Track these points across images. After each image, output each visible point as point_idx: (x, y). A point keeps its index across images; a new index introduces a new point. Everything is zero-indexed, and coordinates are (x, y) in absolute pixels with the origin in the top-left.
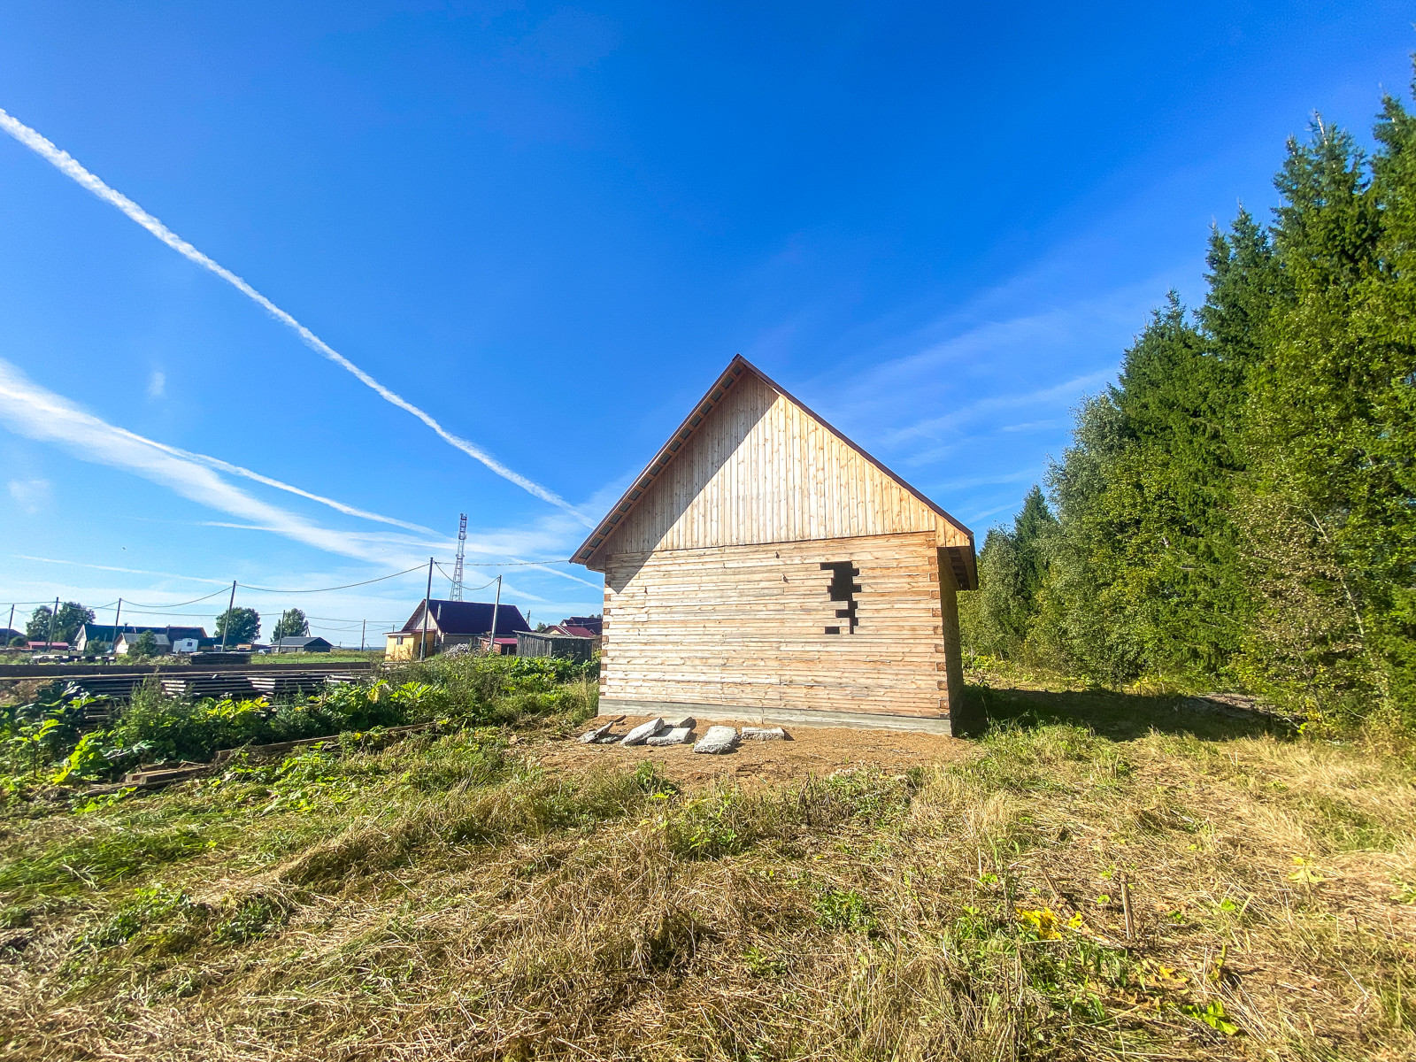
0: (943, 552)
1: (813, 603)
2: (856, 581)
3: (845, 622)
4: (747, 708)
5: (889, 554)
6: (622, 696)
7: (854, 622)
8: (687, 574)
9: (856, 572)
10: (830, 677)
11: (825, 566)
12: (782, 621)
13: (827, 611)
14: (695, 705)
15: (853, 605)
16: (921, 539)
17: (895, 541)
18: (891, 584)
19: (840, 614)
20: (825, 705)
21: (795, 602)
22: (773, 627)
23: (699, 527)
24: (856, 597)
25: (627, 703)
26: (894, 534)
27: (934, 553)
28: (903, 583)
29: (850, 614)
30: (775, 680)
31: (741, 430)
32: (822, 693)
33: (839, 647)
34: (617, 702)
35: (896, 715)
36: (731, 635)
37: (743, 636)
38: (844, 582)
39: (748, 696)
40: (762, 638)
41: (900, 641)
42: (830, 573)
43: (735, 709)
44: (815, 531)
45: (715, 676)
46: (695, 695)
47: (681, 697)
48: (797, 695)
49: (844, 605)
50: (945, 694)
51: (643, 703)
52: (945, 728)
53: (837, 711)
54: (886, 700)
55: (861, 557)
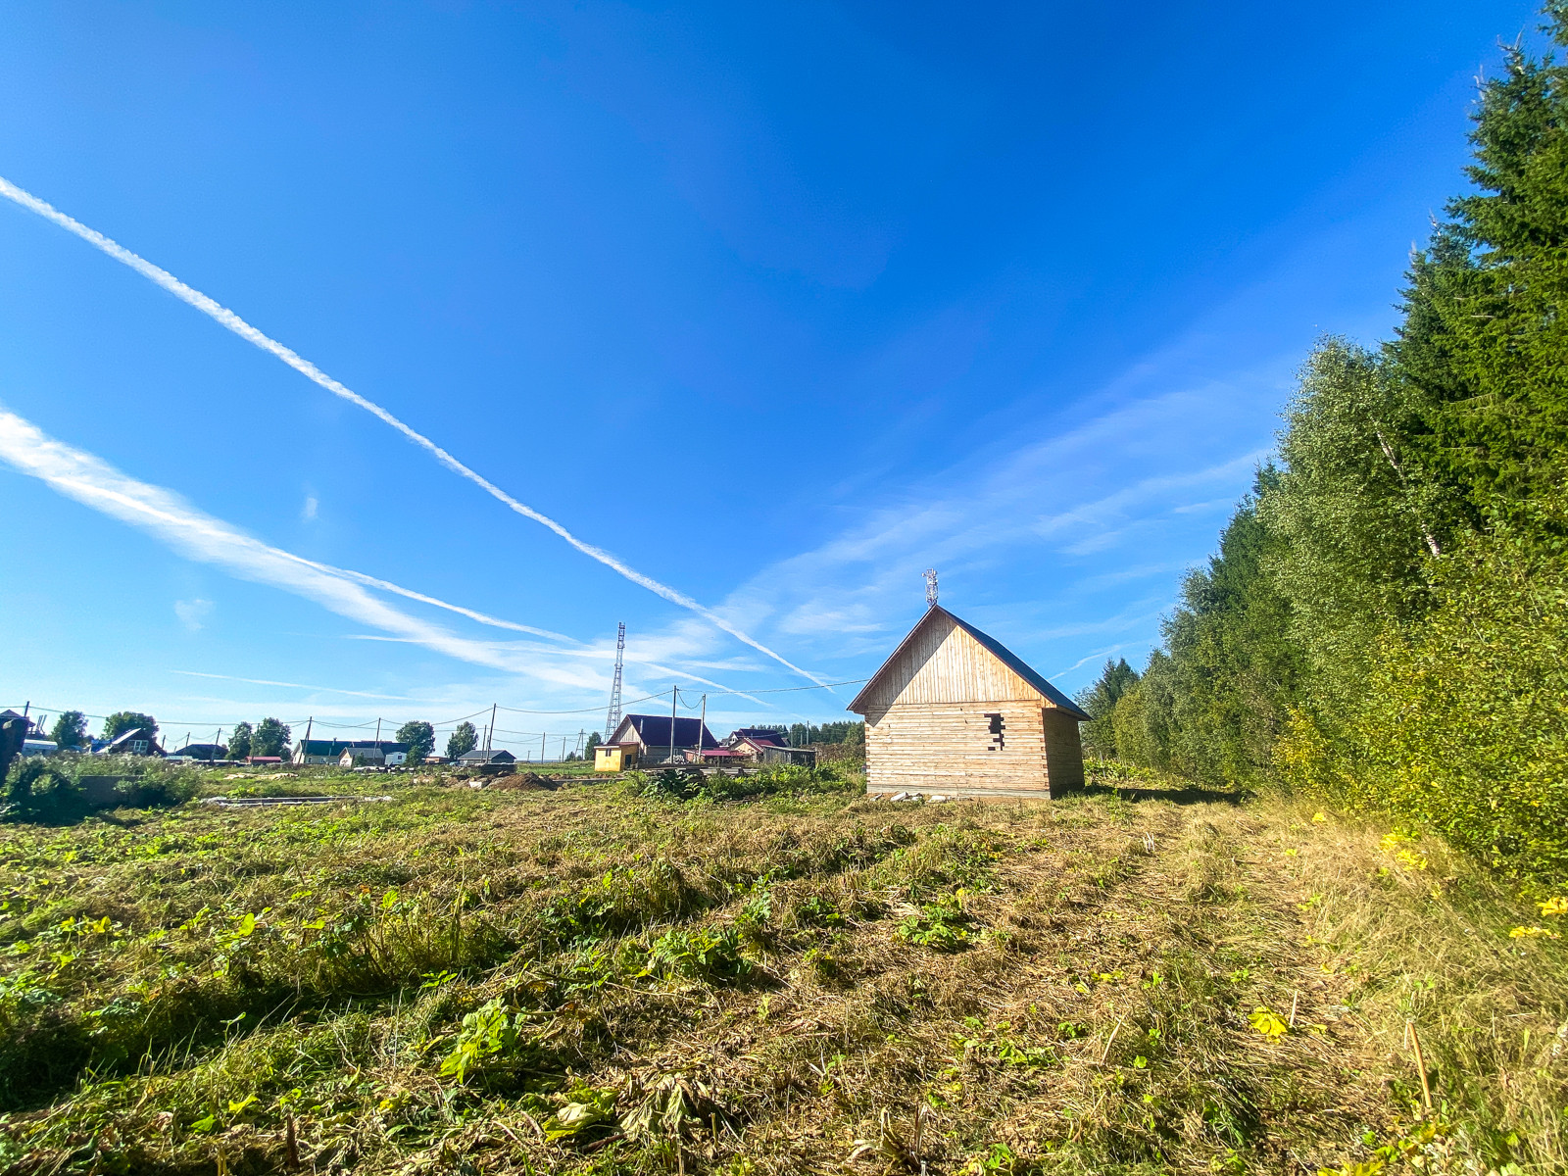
0: (1044, 710)
1: (981, 734)
2: (1002, 724)
3: (998, 744)
4: (949, 788)
5: (1019, 711)
6: (880, 782)
7: (1003, 744)
8: (912, 717)
9: (1003, 719)
10: (992, 772)
11: (986, 716)
12: (966, 743)
13: (989, 738)
14: (922, 787)
15: (1002, 736)
16: (1034, 703)
17: (1021, 704)
18: (1021, 726)
19: (995, 740)
20: (990, 786)
21: (971, 734)
22: (961, 747)
23: (917, 693)
24: (1002, 732)
25: (884, 786)
26: (1020, 701)
27: (1040, 711)
28: (1025, 725)
29: (1000, 740)
30: (963, 774)
31: (938, 641)
32: (988, 780)
33: (997, 756)
34: (878, 786)
35: (1024, 790)
36: (939, 751)
37: (945, 751)
38: (996, 724)
39: (949, 782)
40: (956, 753)
41: (1024, 754)
42: (990, 719)
43: (943, 789)
44: (981, 697)
45: (932, 771)
46: (921, 781)
47: (913, 783)
48: (975, 781)
49: (997, 736)
50: (1047, 780)
51: (892, 786)
52: (1048, 796)
53: (996, 789)
54: (1020, 783)
55: (1005, 711)
